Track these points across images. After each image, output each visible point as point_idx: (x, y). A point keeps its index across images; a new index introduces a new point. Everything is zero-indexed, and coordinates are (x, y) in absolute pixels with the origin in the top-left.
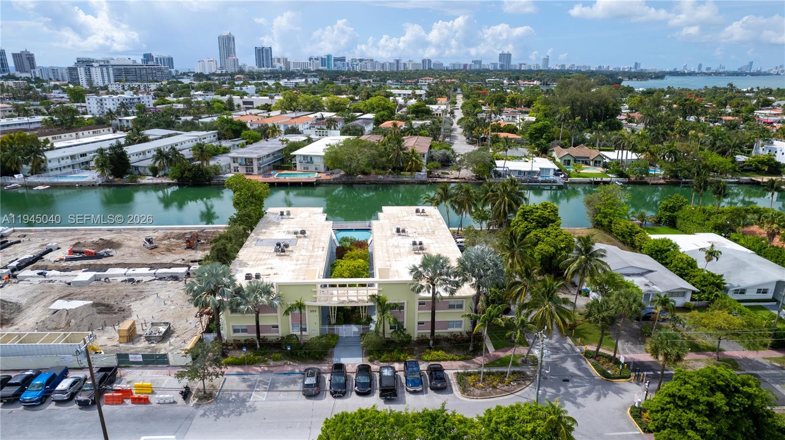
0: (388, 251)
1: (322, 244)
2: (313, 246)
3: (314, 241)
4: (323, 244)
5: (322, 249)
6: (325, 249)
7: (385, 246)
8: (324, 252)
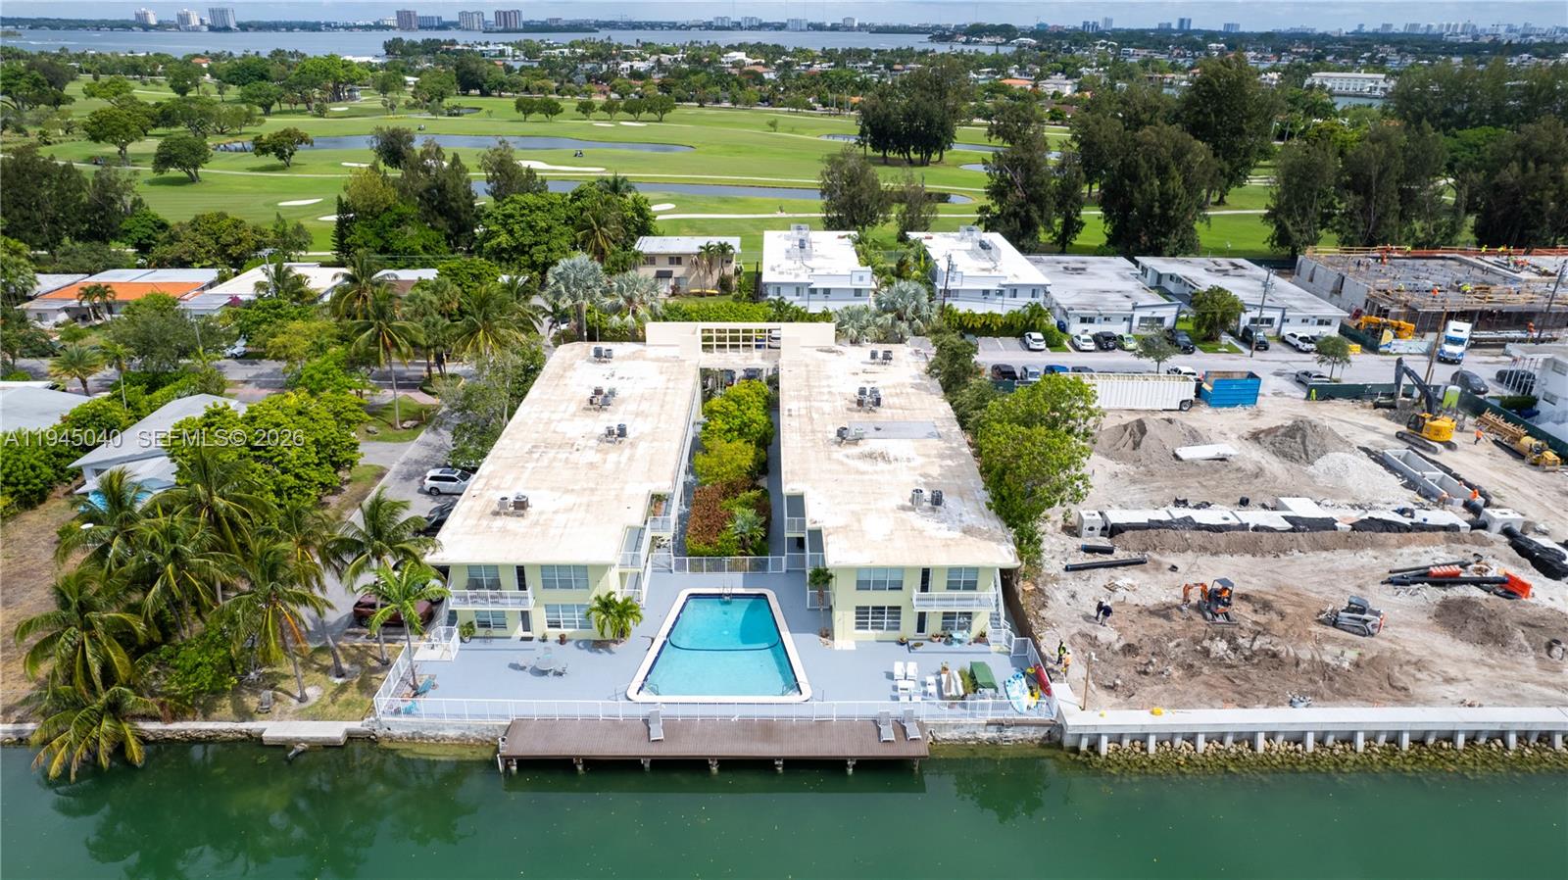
0: (662, 406)
1: (795, 423)
2: (811, 419)
3: (813, 431)
4: (793, 424)
5: (793, 413)
6: (786, 413)
7: (663, 417)
8: (787, 407)
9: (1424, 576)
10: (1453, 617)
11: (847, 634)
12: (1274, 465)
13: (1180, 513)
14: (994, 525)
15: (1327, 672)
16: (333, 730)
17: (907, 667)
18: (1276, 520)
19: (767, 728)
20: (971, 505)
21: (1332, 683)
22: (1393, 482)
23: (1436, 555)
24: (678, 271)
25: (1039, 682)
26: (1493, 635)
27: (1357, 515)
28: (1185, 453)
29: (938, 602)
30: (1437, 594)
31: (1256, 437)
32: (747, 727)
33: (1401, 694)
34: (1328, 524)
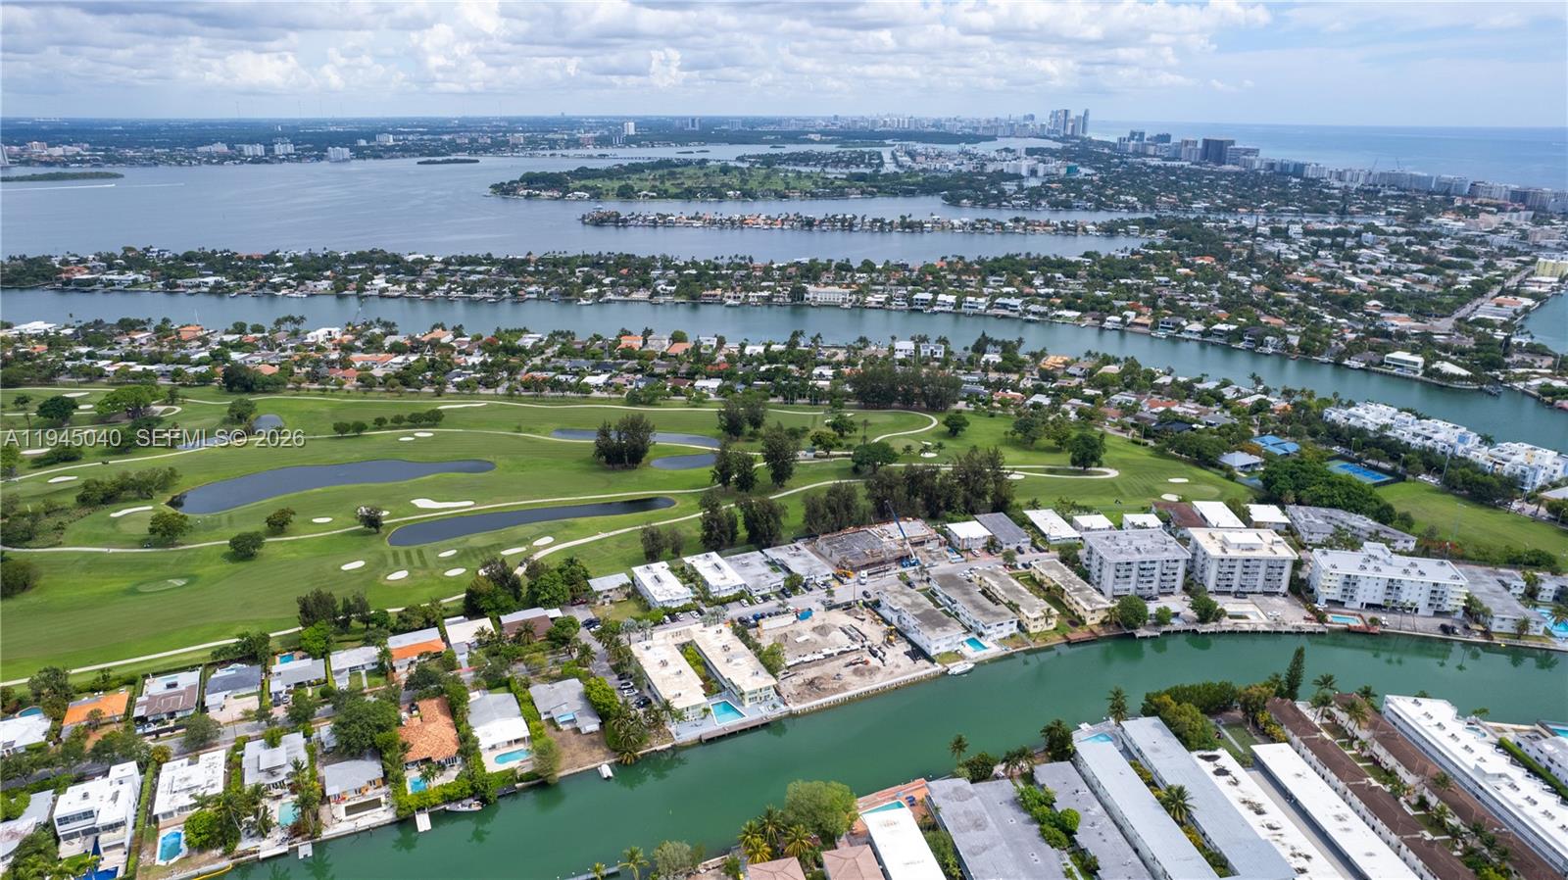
3: (718, 658)
9: (851, 664)
10: (856, 672)
11: (747, 704)
12: (819, 639)
13: (801, 659)
14: (769, 676)
15: (833, 689)
16: (669, 745)
17: (762, 708)
18: (821, 656)
19: (744, 724)
20: (764, 673)
21: (835, 691)
22: (846, 637)
23: (852, 658)
24: (611, 594)
25: (785, 704)
26: (862, 675)
27: (839, 650)
28: (799, 640)
29: (763, 694)
30: (852, 667)
31: (814, 629)
32: (741, 725)
33: (846, 690)
34: (832, 655)
